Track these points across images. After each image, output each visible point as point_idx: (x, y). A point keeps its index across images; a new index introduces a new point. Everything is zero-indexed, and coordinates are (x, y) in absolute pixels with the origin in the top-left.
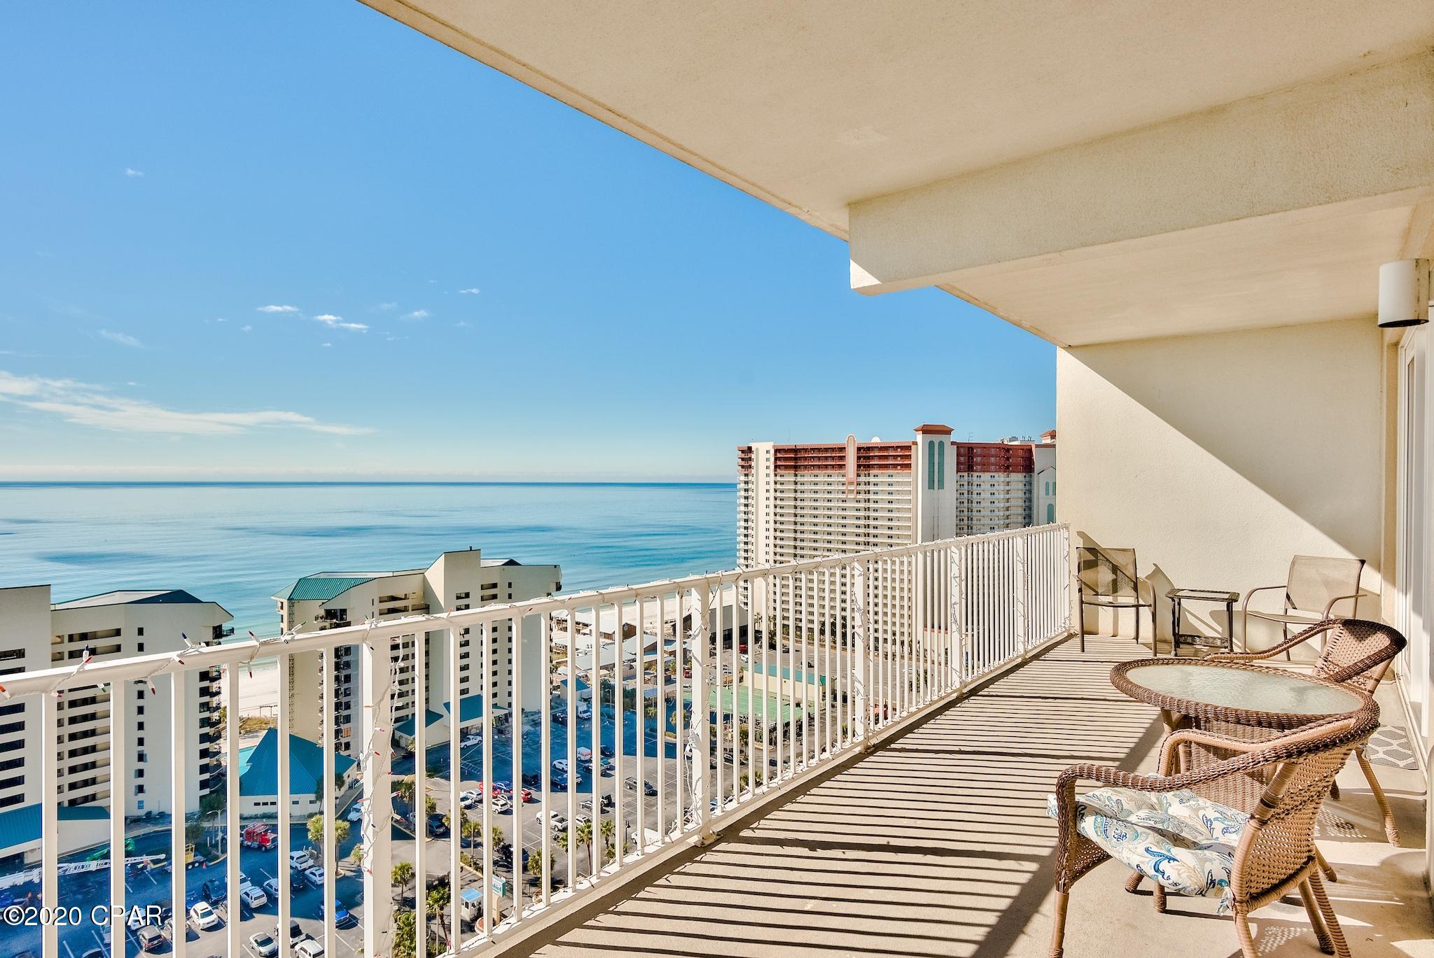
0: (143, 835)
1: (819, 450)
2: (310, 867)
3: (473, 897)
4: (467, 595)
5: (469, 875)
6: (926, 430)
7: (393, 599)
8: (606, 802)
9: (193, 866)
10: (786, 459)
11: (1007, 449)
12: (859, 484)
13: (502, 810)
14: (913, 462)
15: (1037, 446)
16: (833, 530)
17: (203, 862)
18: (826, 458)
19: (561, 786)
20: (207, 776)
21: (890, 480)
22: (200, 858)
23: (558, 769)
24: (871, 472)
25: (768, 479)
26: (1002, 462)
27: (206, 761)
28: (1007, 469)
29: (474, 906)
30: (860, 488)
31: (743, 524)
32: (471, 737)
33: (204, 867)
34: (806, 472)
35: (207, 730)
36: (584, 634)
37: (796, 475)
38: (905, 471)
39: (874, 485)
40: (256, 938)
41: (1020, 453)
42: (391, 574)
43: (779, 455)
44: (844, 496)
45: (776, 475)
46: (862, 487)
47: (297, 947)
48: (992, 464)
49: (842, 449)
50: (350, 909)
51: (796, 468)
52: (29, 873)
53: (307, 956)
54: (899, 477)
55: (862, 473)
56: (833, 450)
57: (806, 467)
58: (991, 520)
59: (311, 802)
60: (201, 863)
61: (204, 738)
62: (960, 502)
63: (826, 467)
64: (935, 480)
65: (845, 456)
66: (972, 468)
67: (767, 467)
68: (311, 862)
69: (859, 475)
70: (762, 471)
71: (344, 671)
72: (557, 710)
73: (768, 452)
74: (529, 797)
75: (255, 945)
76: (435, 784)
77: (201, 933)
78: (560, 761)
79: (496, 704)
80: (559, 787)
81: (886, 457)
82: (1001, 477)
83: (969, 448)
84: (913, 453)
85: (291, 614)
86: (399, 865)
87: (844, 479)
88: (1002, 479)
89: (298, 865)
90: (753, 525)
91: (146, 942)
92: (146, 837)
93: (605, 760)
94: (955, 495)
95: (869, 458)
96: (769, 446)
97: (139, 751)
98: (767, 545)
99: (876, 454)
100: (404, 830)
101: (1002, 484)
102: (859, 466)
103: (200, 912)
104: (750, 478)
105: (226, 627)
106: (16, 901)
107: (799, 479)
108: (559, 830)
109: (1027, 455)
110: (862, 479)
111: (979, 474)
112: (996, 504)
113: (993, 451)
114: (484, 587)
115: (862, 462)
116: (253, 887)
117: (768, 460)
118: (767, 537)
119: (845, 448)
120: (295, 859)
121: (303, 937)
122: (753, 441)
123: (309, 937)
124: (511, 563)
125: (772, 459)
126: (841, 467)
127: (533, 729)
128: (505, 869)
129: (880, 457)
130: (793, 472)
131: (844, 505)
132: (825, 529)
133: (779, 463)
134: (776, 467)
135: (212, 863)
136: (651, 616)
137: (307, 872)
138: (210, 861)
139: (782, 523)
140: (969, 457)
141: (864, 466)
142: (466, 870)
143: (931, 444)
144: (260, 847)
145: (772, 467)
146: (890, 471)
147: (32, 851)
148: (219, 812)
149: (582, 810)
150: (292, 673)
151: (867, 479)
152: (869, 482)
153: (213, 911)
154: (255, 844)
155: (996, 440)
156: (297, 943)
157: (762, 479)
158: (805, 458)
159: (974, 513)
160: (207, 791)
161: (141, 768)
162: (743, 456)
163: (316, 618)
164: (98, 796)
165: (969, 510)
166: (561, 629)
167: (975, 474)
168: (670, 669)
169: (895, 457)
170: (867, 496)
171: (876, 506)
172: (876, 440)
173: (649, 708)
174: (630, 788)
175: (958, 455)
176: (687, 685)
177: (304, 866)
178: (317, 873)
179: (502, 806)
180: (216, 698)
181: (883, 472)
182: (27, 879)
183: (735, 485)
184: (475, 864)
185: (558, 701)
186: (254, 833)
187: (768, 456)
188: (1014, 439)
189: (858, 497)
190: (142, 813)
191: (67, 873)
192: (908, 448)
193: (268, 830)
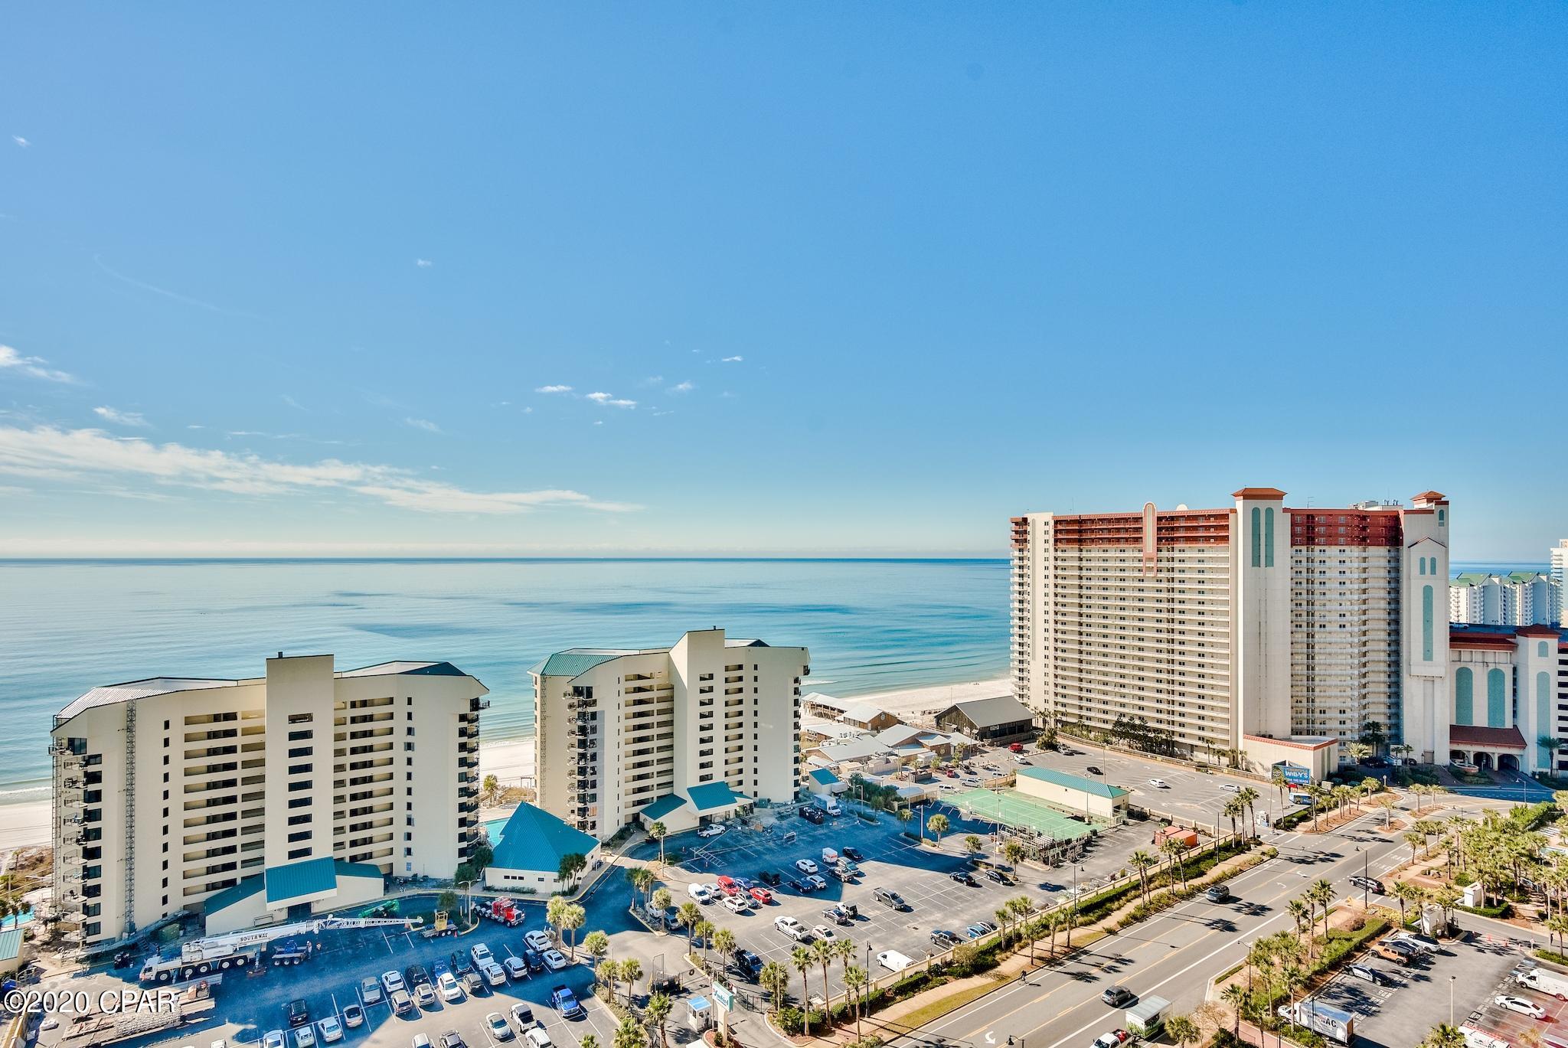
0: (409, 896)
1: (1109, 521)
2: (549, 949)
3: (700, 1005)
4: (711, 677)
5: (701, 979)
6: (1248, 495)
7: (640, 677)
8: (851, 913)
9: (446, 934)
10: (1068, 532)
11: (1363, 517)
12: (1159, 560)
13: (740, 910)
14: (1231, 533)
15: (1407, 512)
16: (1128, 614)
17: (455, 931)
18: (1118, 530)
19: (803, 889)
20: (464, 844)
21: (1200, 555)
22: (453, 926)
23: (801, 869)
24: (1175, 546)
25: (1047, 555)
26: (1356, 533)
27: (464, 829)
28: (1363, 541)
29: (702, 1016)
30: (1160, 565)
31: (1017, 605)
32: (714, 826)
33: (456, 936)
34: (1093, 546)
35: (465, 799)
36: (839, 721)
37: (1081, 550)
38: (1220, 545)
39: (1180, 561)
40: (491, 1018)
41: (1382, 521)
42: (637, 652)
43: (1060, 527)
44: (1141, 575)
45: (1056, 550)
46: (1164, 564)
47: (528, 1034)
48: (1342, 536)
49: (1138, 519)
50: (582, 999)
51: (1080, 541)
52: (310, 924)
53: (535, 1045)
54: (1213, 552)
55: (1164, 547)
56: (1126, 520)
57: (1092, 540)
58: (1341, 605)
59: (555, 881)
60: (453, 932)
61: (463, 807)
62: (1297, 583)
63: (1118, 540)
64: (1262, 554)
65: (1142, 528)
66: (1313, 539)
67: (1046, 541)
68: (549, 944)
69: (1159, 550)
70: (1040, 545)
71: (590, 749)
72: (804, 803)
73: (1046, 524)
74: (769, 898)
75: (490, 1025)
76: (675, 873)
77: (445, 1005)
78: (804, 861)
79: (742, 792)
80: (801, 890)
81: (1195, 528)
82: (1354, 552)
83: (1308, 516)
84: (1231, 522)
85: (543, 689)
86: (627, 961)
87: (1141, 555)
88: (1356, 554)
89: (538, 946)
90: (1029, 607)
91: (397, 1006)
92: (412, 899)
93: (853, 864)
94: (1289, 574)
95: (1171, 529)
96: (1049, 517)
97: (408, 815)
98: (1046, 630)
99: (1182, 525)
100: (640, 920)
101: (1357, 560)
102: (1159, 540)
103: (445, 983)
104: (1025, 553)
105: (483, 699)
106: (299, 948)
107: (1084, 554)
108: (798, 940)
109: (1392, 523)
110: (1164, 554)
111: (1322, 548)
112: (1348, 585)
113: (1342, 519)
114: (730, 668)
115: (1164, 534)
116: (495, 963)
117: (1046, 532)
118: (1046, 621)
119: (1141, 518)
120: (535, 939)
121: (534, 1023)
122: (1028, 511)
123: (540, 1025)
124: (759, 643)
125: (1052, 532)
126: (1137, 540)
127: (778, 822)
128: (738, 977)
129: (1187, 528)
130: (1077, 546)
131: (1141, 584)
132: (1117, 613)
133: (1060, 536)
134: (1056, 541)
135: (463, 933)
136: (913, 705)
137: (545, 954)
138: (461, 931)
139: (1064, 605)
140: (1308, 527)
141: (1167, 539)
142: (699, 973)
143: (1256, 512)
144: (506, 921)
145: (1052, 541)
146: (1201, 545)
147: (318, 901)
148: (470, 883)
149: (824, 919)
150: (543, 749)
151: (1170, 555)
152: (1173, 558)
153: (457, 984)
154: (502, 919)
155: (1349, 506)
156: (528, 1030)
157: (1040, 554)
158: (1092, 531)
159: (1316, 597)
160: (464, 859)
161: (409, 831)
162: (1017, 528)
163: (565, 695)
164: (374, 855)
165: (1309, 592)
166: (815, 714)
167: (1317, 548)
168: (931, 766)
169: (1207, 528)
170: (1171, 575)
171: (1182, 586)
172: (1182, 508)
173: (904, 810)
174: (879, 900)
175: (1293, 524)
176: (950, 786)
177: (543, 947)
178: (554, 957)
179: (740, 905)
180: (475, 768)
181: (1191, 545)
182: (309, 929)
183: (1008, 561)
184: (707, 967)
185: (807, 794)
186: (501, 906)
187: (1047, 528)
188: (1372, 504)
189: (1159, 575)
190: (409, 874)
191: (341, 927)
192: (1225, 517)
193: (513, 906)
